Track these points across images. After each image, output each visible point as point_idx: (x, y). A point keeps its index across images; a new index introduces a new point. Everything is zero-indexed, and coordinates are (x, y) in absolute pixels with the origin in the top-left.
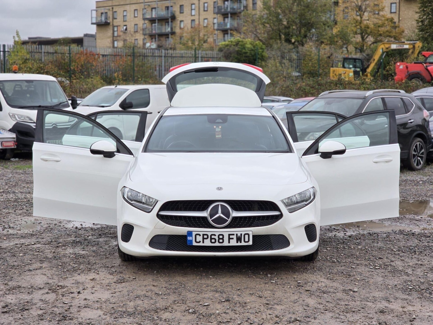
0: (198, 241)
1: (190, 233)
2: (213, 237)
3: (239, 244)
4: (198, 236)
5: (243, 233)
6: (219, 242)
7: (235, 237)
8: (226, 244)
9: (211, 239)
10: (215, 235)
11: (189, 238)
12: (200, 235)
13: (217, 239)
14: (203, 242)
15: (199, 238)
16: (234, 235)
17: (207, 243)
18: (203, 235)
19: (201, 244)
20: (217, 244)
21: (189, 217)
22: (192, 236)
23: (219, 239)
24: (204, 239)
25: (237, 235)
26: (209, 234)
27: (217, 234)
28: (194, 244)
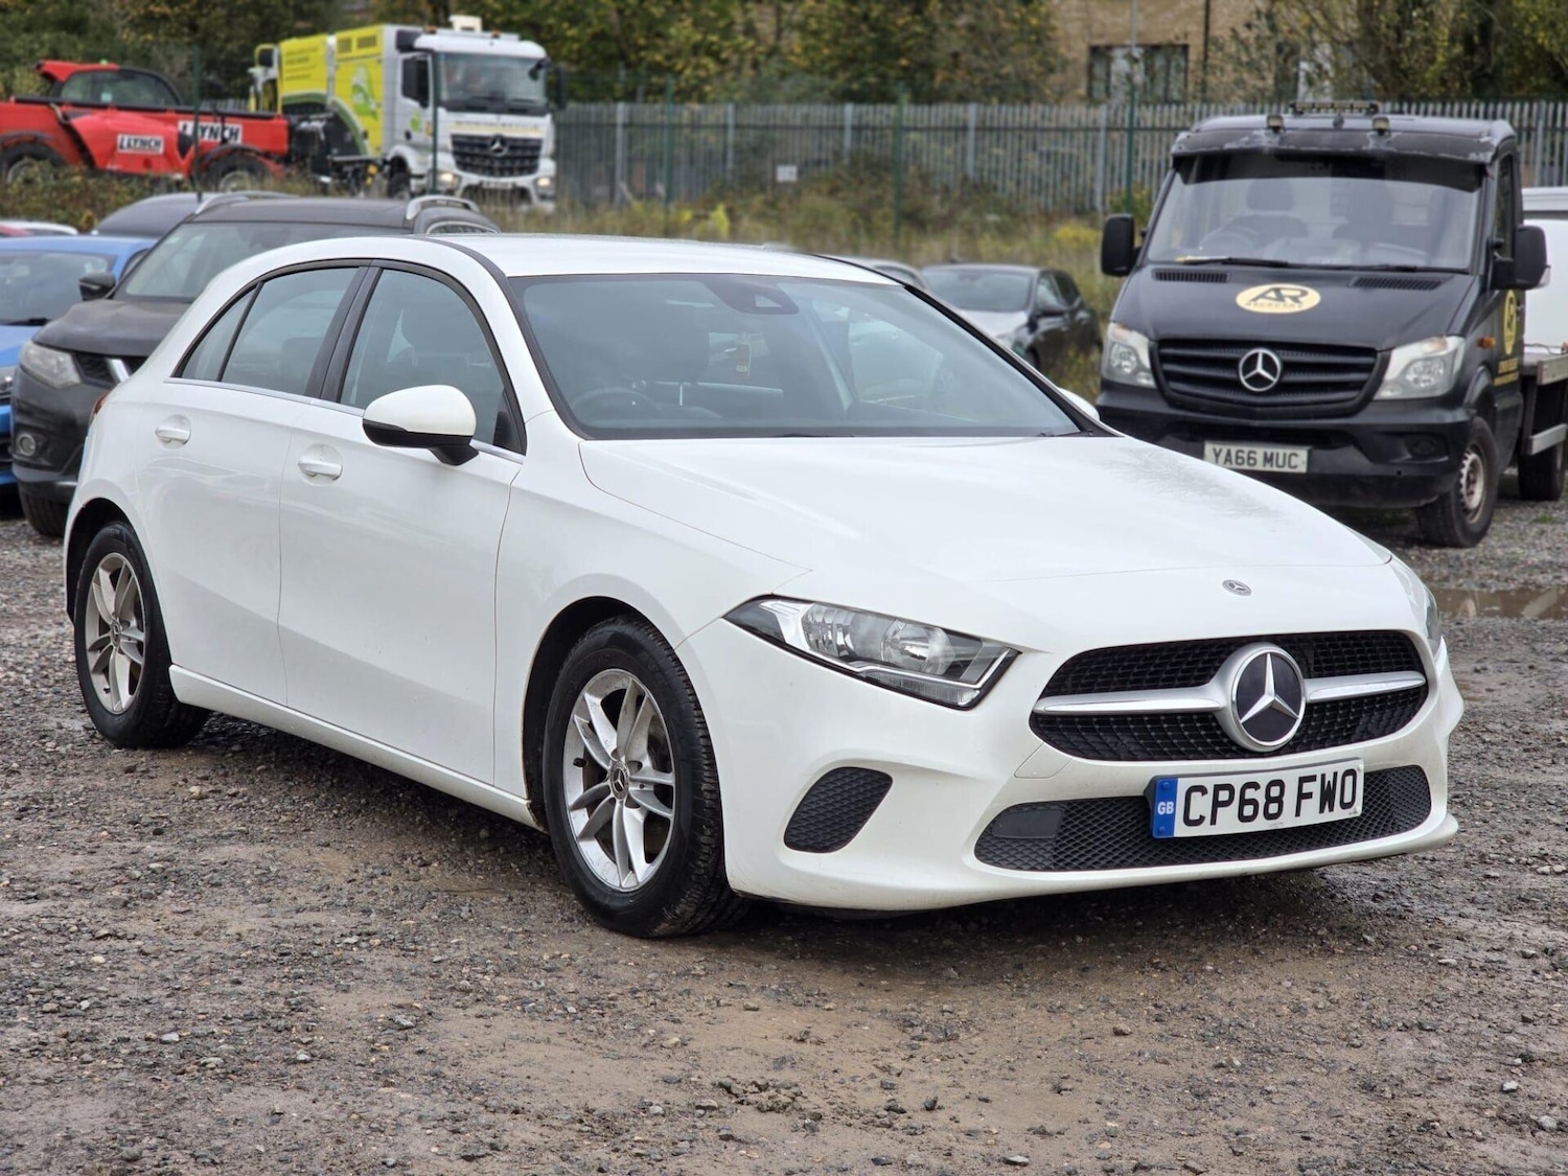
0: (1194, 816)
1: (1163, 788)
2: (1250, 794)
3: (1328, 817)
4: (1196, 795)
5: (1341, 769)
6: (1268, 816)
7: (1314, 788)
8: (1288, 820)
9: (1243, 802)
10: (1255, 786)
11: (1163, 808)
12: (1202, 790)
13: (1262, 801)
14: (1213, 822)
15: (1201, 805)
16: (1312, 778)
17: (1228, 823)
18: (1218, 788)
19: (1205, 830)
20: (1261, 824)
21: (1155, 717)
22: (1173, 798)
23: (1269, 800)
24: (1217, 804)
25: (1323, 776)
26: (1238, 782)
27: (1263, 783)
28: (1181, 830)
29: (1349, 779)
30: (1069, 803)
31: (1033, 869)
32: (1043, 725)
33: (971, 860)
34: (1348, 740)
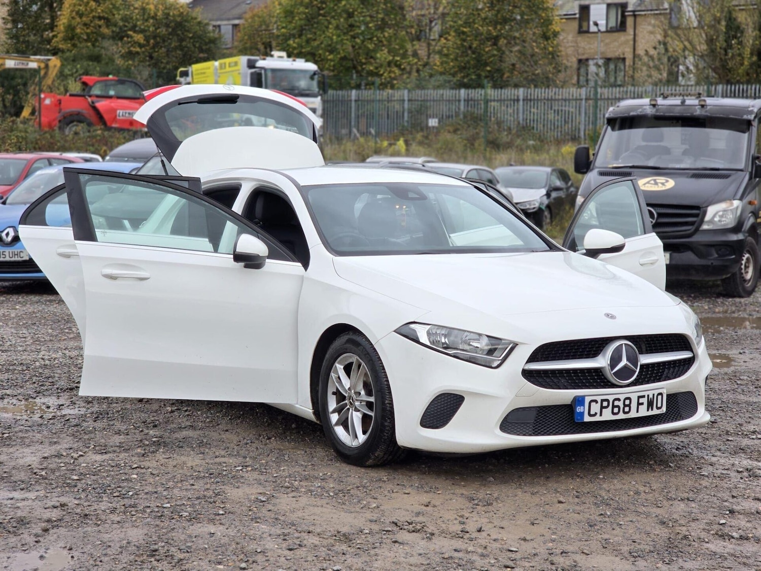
0: (592, 412)
1: (579, 400)
2: (616, 403)
3: (651, 413)
4: (593, 404)
5: (656, 392)
6: (624, 413)
7: (644, 400)
8: (633, 414)
9: (614, 407)
10: (619, 400)
11: (579, 409)
12: (596, 401)
13: (622, 406)
14: (601, 415)
15: (595, 408)
16: (643, 397)
17: (607, 416)
18: (602, 401)
19: (597, 418)
20: (621, 416)
21: (575, 371)
22: (584, 405)
23: (625, 406)
24: (602, 407)
25: (648, 396)
26: (611, 398)
27: (622, 397)
28: (587, 419)
29: (660, 397)
30: (539, 407)
31: (524, 435)
32: (527, 374)
33: (498, 431)
34: (659, 380)
